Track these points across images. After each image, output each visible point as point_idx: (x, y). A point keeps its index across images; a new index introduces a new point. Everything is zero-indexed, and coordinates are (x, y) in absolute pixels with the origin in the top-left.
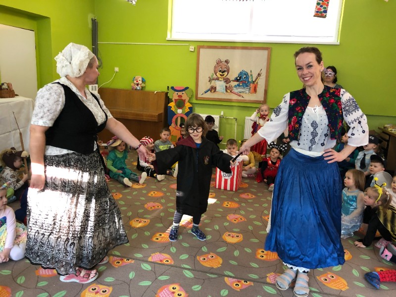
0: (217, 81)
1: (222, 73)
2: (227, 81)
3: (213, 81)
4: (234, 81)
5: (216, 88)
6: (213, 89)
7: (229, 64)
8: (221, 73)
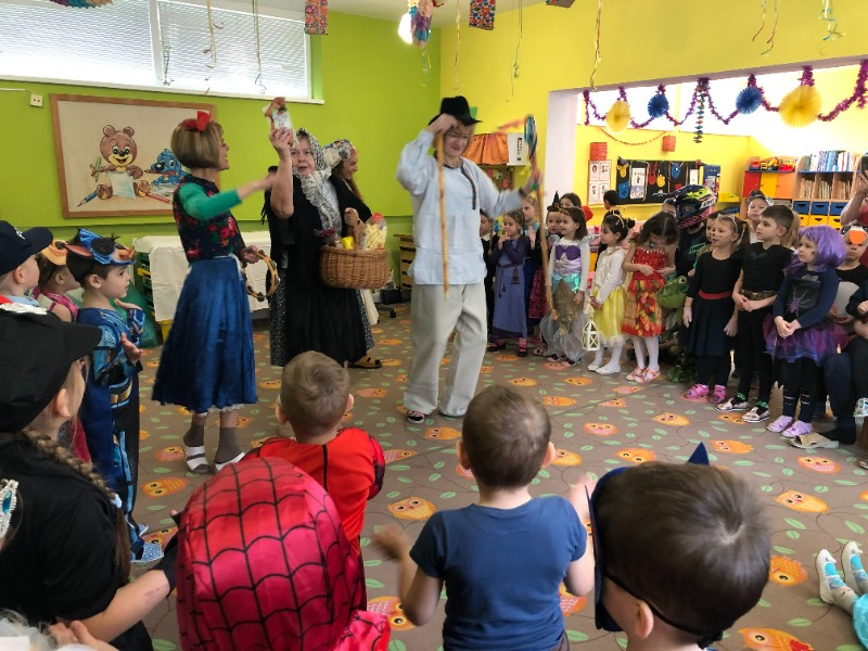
0: (110, 174)
1: (121, 155)
2: (135, 172)
3: (102, 175)
4: (150, 172)
5: (110, 189)
6: (105, 192)
7: (134, 137)
8: (118, 156)
